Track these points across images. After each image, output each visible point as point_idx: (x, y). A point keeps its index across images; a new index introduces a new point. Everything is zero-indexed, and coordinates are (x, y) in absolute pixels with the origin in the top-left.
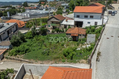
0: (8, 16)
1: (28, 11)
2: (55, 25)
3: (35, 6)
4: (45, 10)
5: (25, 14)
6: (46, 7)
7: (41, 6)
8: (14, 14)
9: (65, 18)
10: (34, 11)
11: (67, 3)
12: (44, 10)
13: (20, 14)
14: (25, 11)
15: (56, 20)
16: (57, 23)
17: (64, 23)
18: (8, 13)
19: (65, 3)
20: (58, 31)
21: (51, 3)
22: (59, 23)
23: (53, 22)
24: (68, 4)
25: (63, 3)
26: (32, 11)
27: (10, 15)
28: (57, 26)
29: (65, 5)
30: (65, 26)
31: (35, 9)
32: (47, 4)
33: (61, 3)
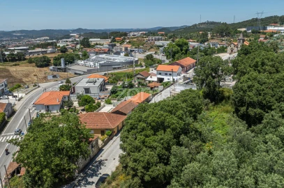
0: (63, 66)
1: (93, 57)
2: (139, 80)
3: (104, 46)
4: (125, 55)
5: (92, 64)
6: (126, 49)
7: (115, 45)
8: (71, 63)
9: (150, 74)
10: (104, 56)
11: (165, 40)
12: (122, 54)
13: (83, 62)
14: (88, 57)
15: (141, 77)
16: (142, 79)
17: (149, 79)
18: (62, 61)
19: (163, 40)
20: (143, 85)
21: (135, 40)
22: (144, 79)
23: (138, 78)
24: (168, 42)
25: (158, 40)
26: (100, 56)
27: (66, 64)
28: (143, 81)
29: (161, 44)
30: (150, 82)
31: (105, 53)
32: (128, 41)
33: (155, 40)
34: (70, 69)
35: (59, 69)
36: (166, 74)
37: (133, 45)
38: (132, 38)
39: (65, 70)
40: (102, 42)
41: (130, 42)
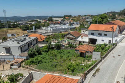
0: (34, 30)
1: (52, 26)
3: (59, 21)
5: (49, 29)
6: (70, 22)
7: (65, 21)
8: (39, 28)
10: (57, 25)
11: (91, 18)
12: (67, 25)
13: (44, 28)
14: (49, 26)
18: (33, 27)
19: (90, 18)
21: (75, 18)
22: (74, 39)
25: (88, 18)
26: (56, 25)
27: (35, 29)
29: (89, 20)
31: (58, 24)
32: (71, 19)
33: (86, 18)
34: (37, 32)
35: (32, 31)
36: (100, 35)
37: (74, 21)
38: (74, 18)
39: (35, 32)
40: (58, 20)
41: (72, 20)
